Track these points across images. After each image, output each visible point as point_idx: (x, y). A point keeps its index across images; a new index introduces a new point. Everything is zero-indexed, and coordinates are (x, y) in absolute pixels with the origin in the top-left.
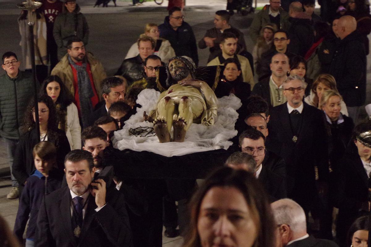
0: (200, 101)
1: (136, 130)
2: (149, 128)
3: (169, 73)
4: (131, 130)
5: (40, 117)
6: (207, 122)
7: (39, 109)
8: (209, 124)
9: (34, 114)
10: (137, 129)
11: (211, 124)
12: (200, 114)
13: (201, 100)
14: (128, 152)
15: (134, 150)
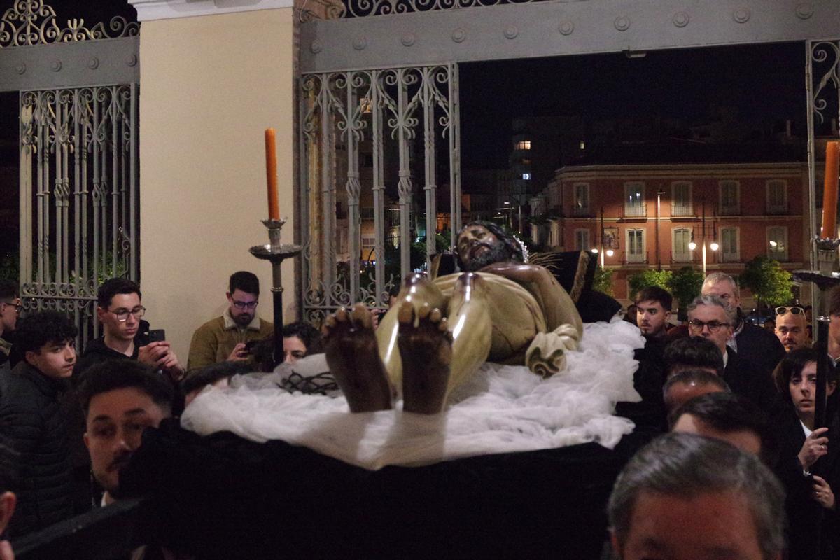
6: (543, 364)
8: (550, 370)
11: (556, 370)
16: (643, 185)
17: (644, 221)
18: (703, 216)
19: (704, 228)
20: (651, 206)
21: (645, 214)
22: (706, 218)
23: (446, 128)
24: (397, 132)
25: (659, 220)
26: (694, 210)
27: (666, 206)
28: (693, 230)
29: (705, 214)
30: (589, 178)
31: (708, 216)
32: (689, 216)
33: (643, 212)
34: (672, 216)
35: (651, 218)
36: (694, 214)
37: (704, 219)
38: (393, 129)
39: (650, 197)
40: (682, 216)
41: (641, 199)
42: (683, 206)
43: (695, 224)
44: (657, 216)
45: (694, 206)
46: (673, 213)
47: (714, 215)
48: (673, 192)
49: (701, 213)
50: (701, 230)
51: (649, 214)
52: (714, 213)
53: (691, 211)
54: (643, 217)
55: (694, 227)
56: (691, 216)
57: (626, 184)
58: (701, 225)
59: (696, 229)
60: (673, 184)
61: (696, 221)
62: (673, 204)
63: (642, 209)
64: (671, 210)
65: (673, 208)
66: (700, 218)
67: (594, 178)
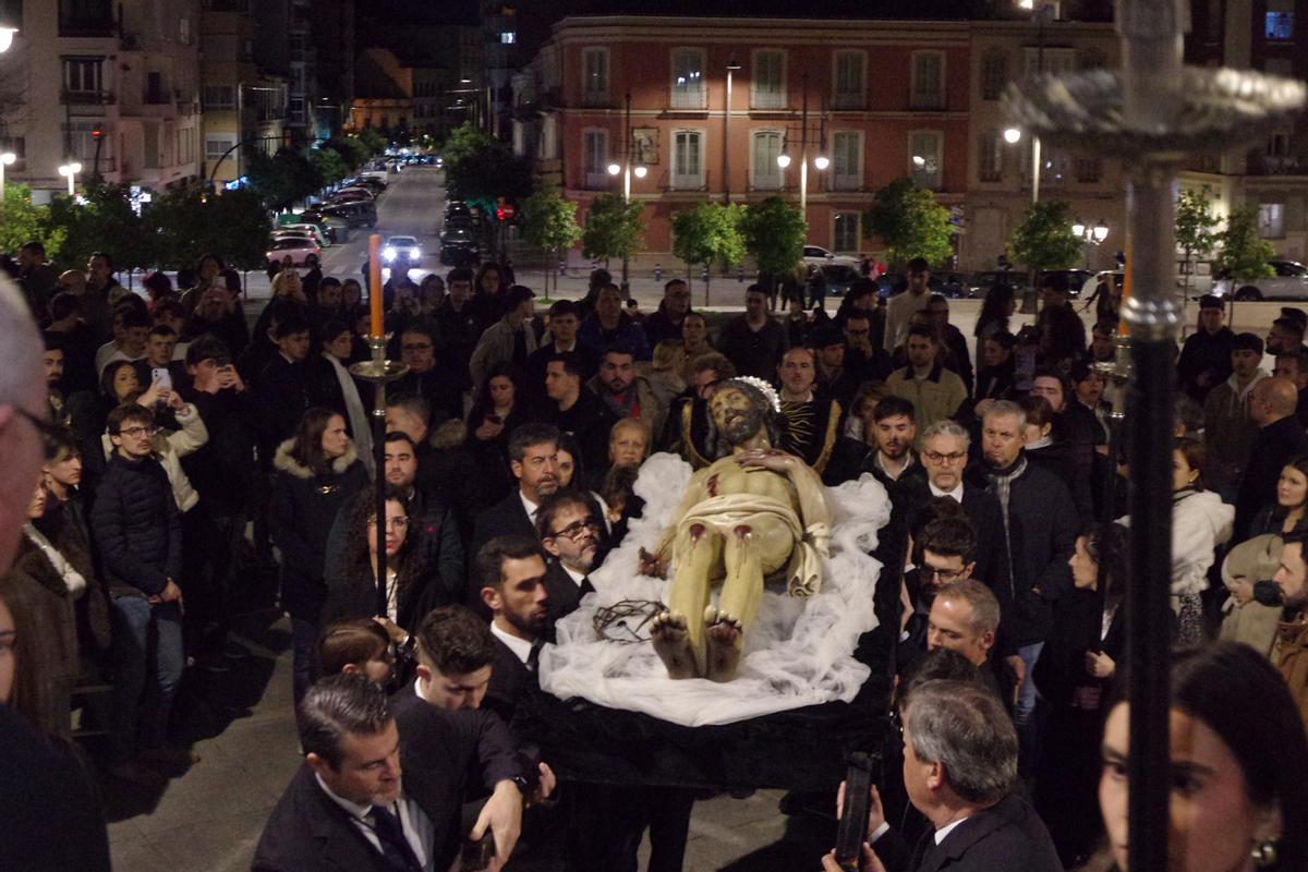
0: (785, 522)
1: (614, 609)
2: (649, 603)
3: (714, 423)
4: (602, 611)
5: (388, 538)
6: (803, 589)
7: (388, 519)
8: (807, 592)
9: (373, 530)
10: (617, 605)
11: (812, 591)
12: (785, 560)
13: (786, 517)
14: (579, 707)
15: (596, 700)
16: (703, 52)
17: (702, 117)
18: (805, 110)
19: (804, 130)
20: (717, 90)
21: (704, 104)
22: (808, 112)
25: (729, 115)
26: (789, 101)
27: (742, 91)
28: (787, 133)
29: (808, 108)
30: (609, 39)
31: (813, 109)
32: (781, 109)
33: (701, 101)
34: (751, 109)
35: (715, 112)
36: (789, 106)
37: (805, 114)
39: (715, 74)
40: (769, 109)
41: (699, 80)
42: (772, 91)
43: (790, 124)
44: (725, 109)
45: (789, 92)
46: (753, 104)
47: (823, 109)
48: (754, 66)
49: (800, 105)
50: (799, 134)
51: (712, 104)
52: (823, 104)
53: (784, 104)
54: (701, 109)
55: (788, 128)
56: (784, 110)
57: (673, 52)
58: (799, 124)
59: (791, 132)
60: (755, 53)
61: (792, 117)
62: (754, 87)
63: (701, 96)
64: (750, 99)
65: (753, 95)
66: (799, 113)
67: (619, 39)
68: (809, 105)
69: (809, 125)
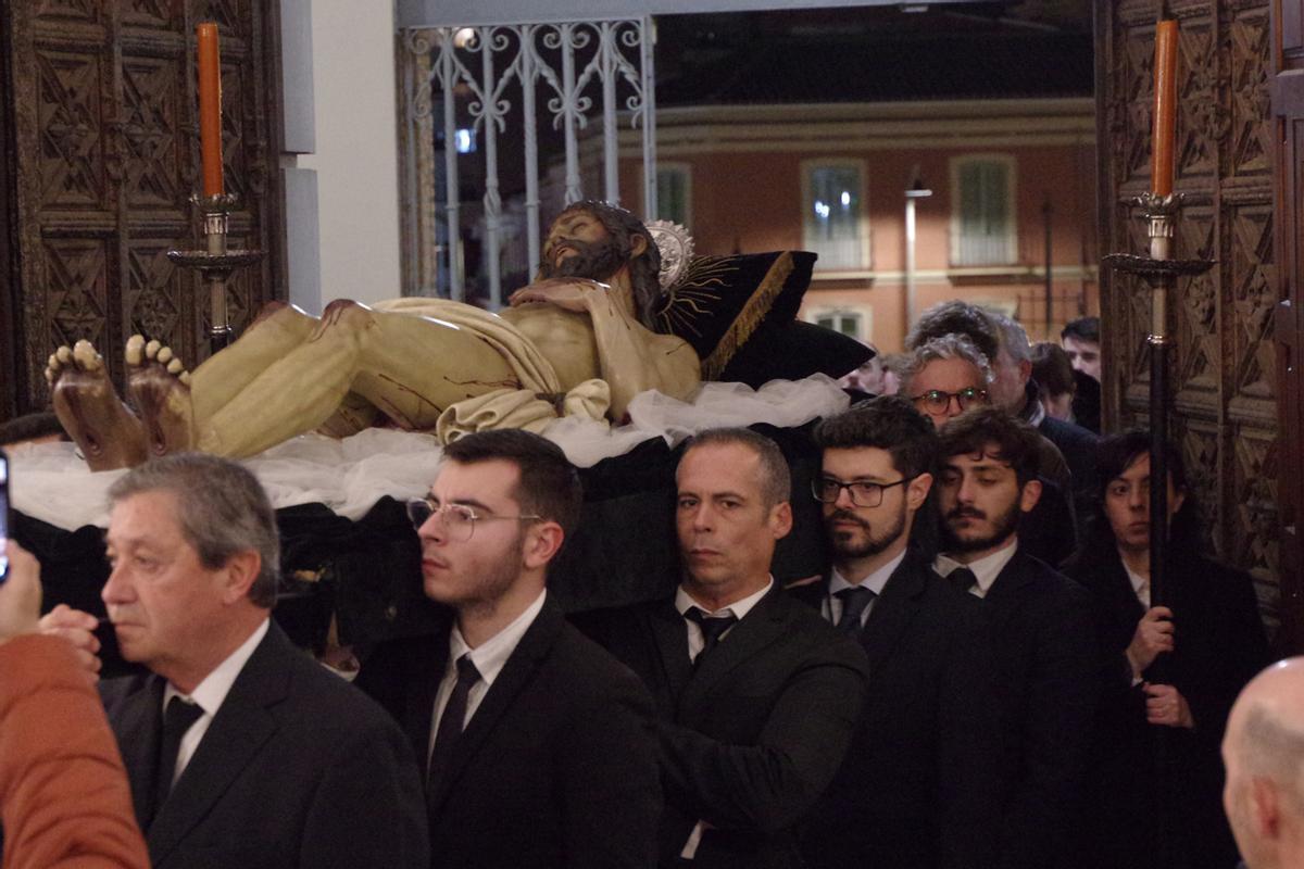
16: (861, 165)
17: (862, 284)
18: (1048, 265)
19: (1048, 299)
20: (887, 235)
21: (866, 262)
22: (1055, 270)
23: (637, 114)
24: (563, 120)
25: (912, 283)
26: (1022, 247)
27: (935, 234)
28: (1019, 308)
29: (1054, 259)
30: (686, 149)
31: (1064, 264)
32: (1006, 265)
33: (860, 255)
34: (952, 267)
35: (886, 276)
36: (1022, 260)
37: (1048, 274)
38: (556, 114)
39: (883, 204)
40: (987, 266)
41: (855, 211)
42: (989, 232)
43: (1024, 291)
44: (903, 267)
45: (1022, 234)
46: (956, 256)
47: (1085, 262)
48: (955, 192)
49: (1040, 256)
50: (1040, 307)
51: (880, 260)
52: (1084, 252)
53: (1011, 251)
54: (861, 270)
55: (1019, 298)
56: (1013, 266)
57: (807, 166)
58: (1040, 291)
59: (1026, 305)
60: (955, 165)
61: (1028, 279)
62: (955, 226)
63: (860, 247)
64: (949, 248)
65: (956, 241)
66: (1040, 271)
67: (708, 148)
68: (1056, 256)
69: (1056, 292)
